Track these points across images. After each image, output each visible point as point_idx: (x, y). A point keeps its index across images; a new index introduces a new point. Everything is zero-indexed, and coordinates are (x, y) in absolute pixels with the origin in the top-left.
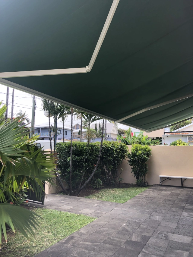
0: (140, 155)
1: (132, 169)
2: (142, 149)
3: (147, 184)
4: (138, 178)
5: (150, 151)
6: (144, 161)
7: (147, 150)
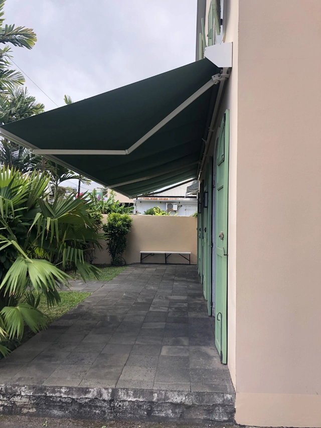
0: (119, 227)
1: (108, 244)
2: (121, 219)
3: (124, 263)
4: (113, 256)
5: (130, 221)
6: (124, 233)
7: (127, 220)
